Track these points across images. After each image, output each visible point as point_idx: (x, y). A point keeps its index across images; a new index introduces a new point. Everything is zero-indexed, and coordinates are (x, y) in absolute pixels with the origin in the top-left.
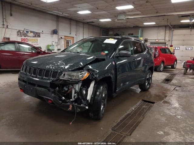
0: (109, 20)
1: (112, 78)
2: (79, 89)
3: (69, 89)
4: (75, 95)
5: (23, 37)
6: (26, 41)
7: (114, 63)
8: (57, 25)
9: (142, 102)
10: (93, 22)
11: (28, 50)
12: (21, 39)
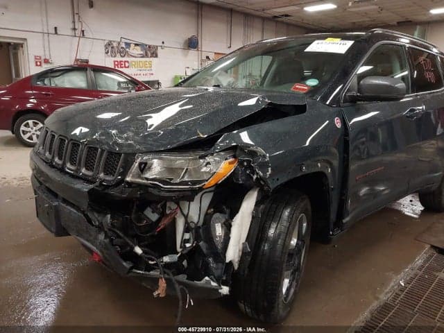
0: (330, 6)
1: (329, 176)
2: (202, 217)
3: (163, 215)
4: (187, 236)
5: (119, 58)
6: (125, 67)
7: (338, 123)
8: (199, 27)
9: (431, 256)
10: (287, 16)
11: (117, 87)
12: (115, 62)
